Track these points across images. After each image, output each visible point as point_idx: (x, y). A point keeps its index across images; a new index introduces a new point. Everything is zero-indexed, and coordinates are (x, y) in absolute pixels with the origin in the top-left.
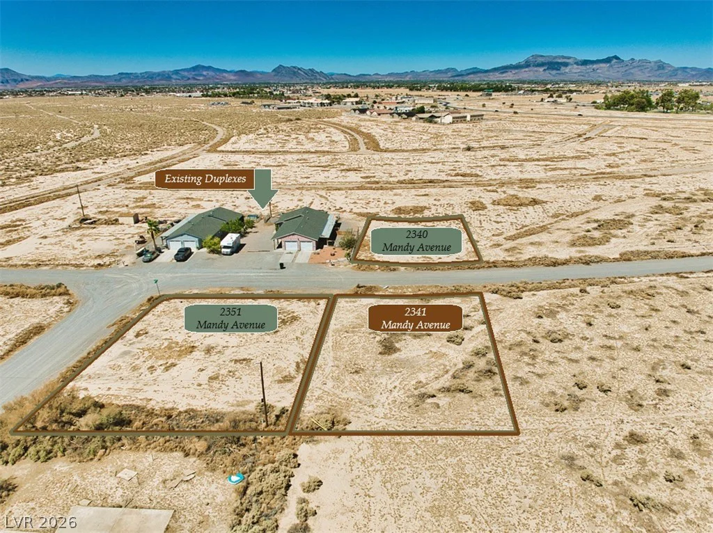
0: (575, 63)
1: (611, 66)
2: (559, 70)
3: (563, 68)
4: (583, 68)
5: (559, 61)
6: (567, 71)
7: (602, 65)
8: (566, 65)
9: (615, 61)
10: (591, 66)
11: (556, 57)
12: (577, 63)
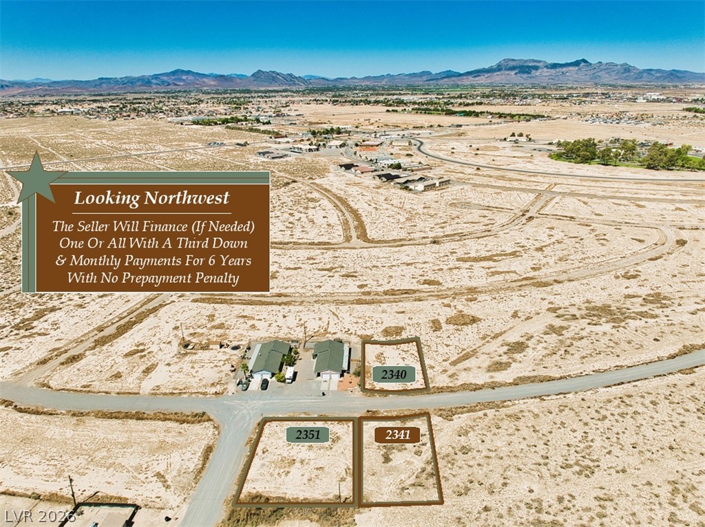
0: (545, 67)
1: (580, 69)
2: (530, 73)
3: (533, 71)
4: (553, 71)
5: (530, 65)
6: (537, 74)
7: (571, 68)
8: (536, 68)
9: (583, 64)
10: (560, 69)
11: (526, 61)
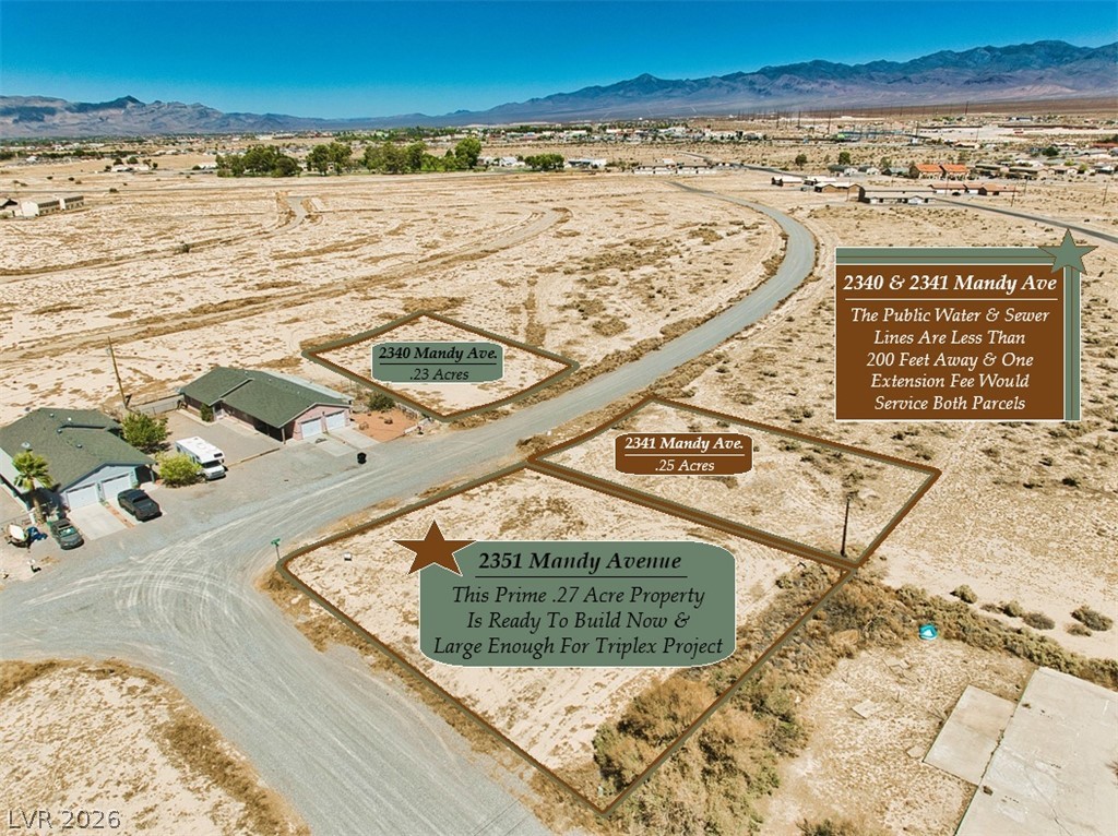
0: (67, 109)
1: (128, 113)
2: (42, 120)
3: (47, 117)
4: (82, 116)
5: (37, 105)
6: (57, 121)
7: (112, 111)
8: (52, 112)
9: (130, 104)
10: (95, 113)
11: (28, 100)
12: (68, 109)
